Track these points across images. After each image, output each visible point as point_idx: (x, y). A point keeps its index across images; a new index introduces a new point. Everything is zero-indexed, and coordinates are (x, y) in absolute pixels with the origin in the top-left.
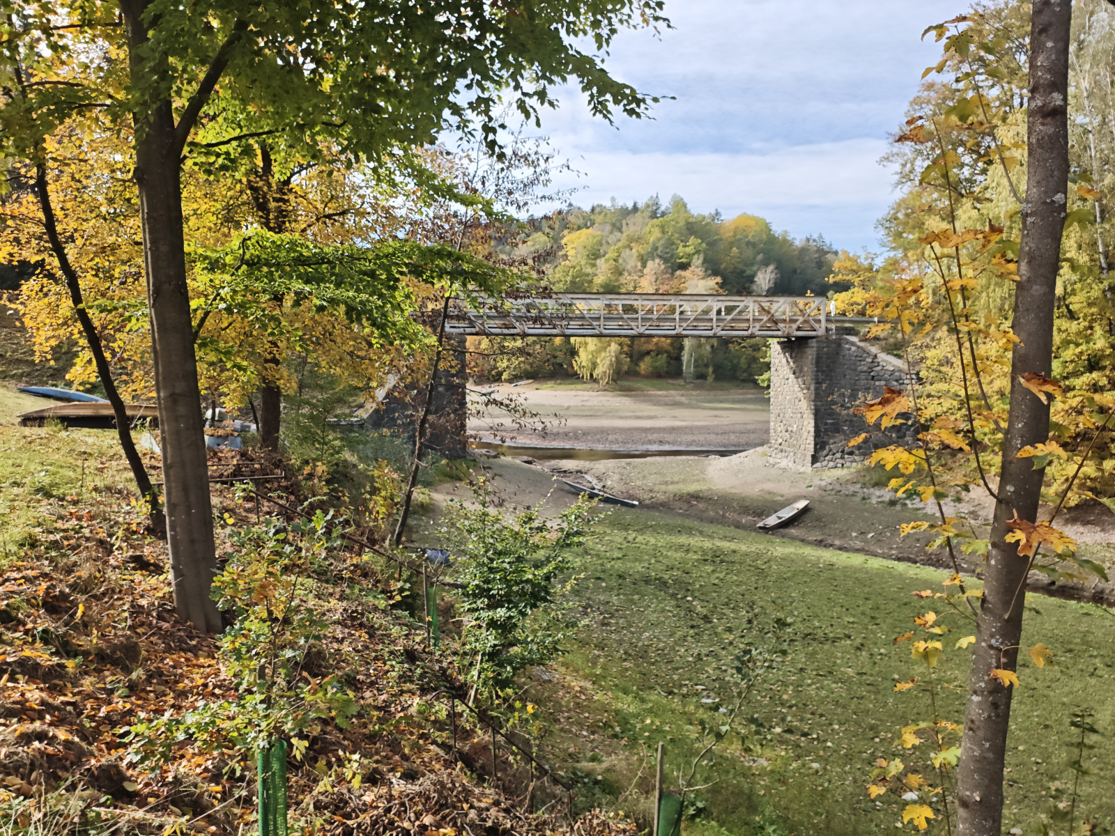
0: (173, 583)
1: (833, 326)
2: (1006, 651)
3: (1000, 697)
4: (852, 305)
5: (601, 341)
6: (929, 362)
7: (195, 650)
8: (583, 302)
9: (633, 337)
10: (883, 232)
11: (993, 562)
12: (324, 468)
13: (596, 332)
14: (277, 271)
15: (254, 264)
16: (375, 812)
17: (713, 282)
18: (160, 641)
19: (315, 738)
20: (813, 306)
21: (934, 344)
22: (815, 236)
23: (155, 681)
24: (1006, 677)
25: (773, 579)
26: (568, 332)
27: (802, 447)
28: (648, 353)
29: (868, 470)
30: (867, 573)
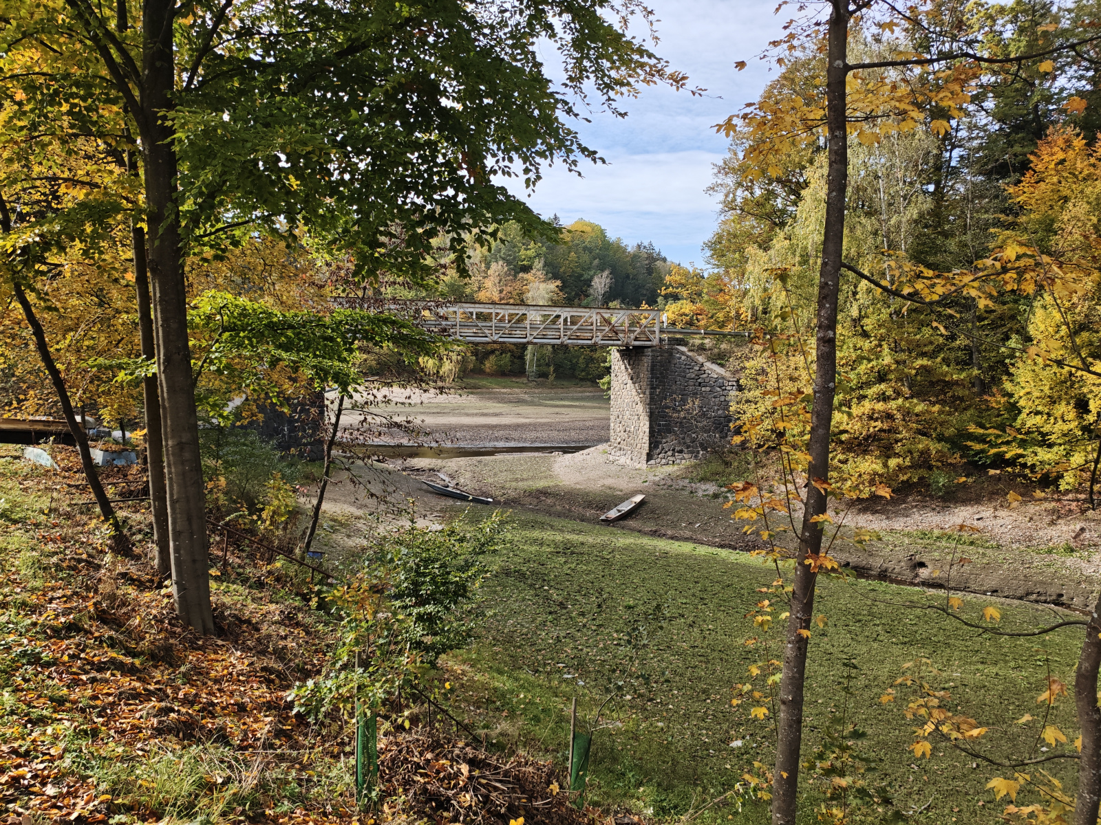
0: (175, 595)
1: (665, 336)
3: (802, 644)
4: (681, 315)
6: (747, 372)
10: (709, 253)
11: (798, 573)
17: (553, 286)
20: (648, 317)
21: (752, 356)
22: (646, 243)
24: (805, 633)
25: (617, 567)
27: (639, 446)
28: (493, 352)
29: (695, 466)
30: (696, 559)
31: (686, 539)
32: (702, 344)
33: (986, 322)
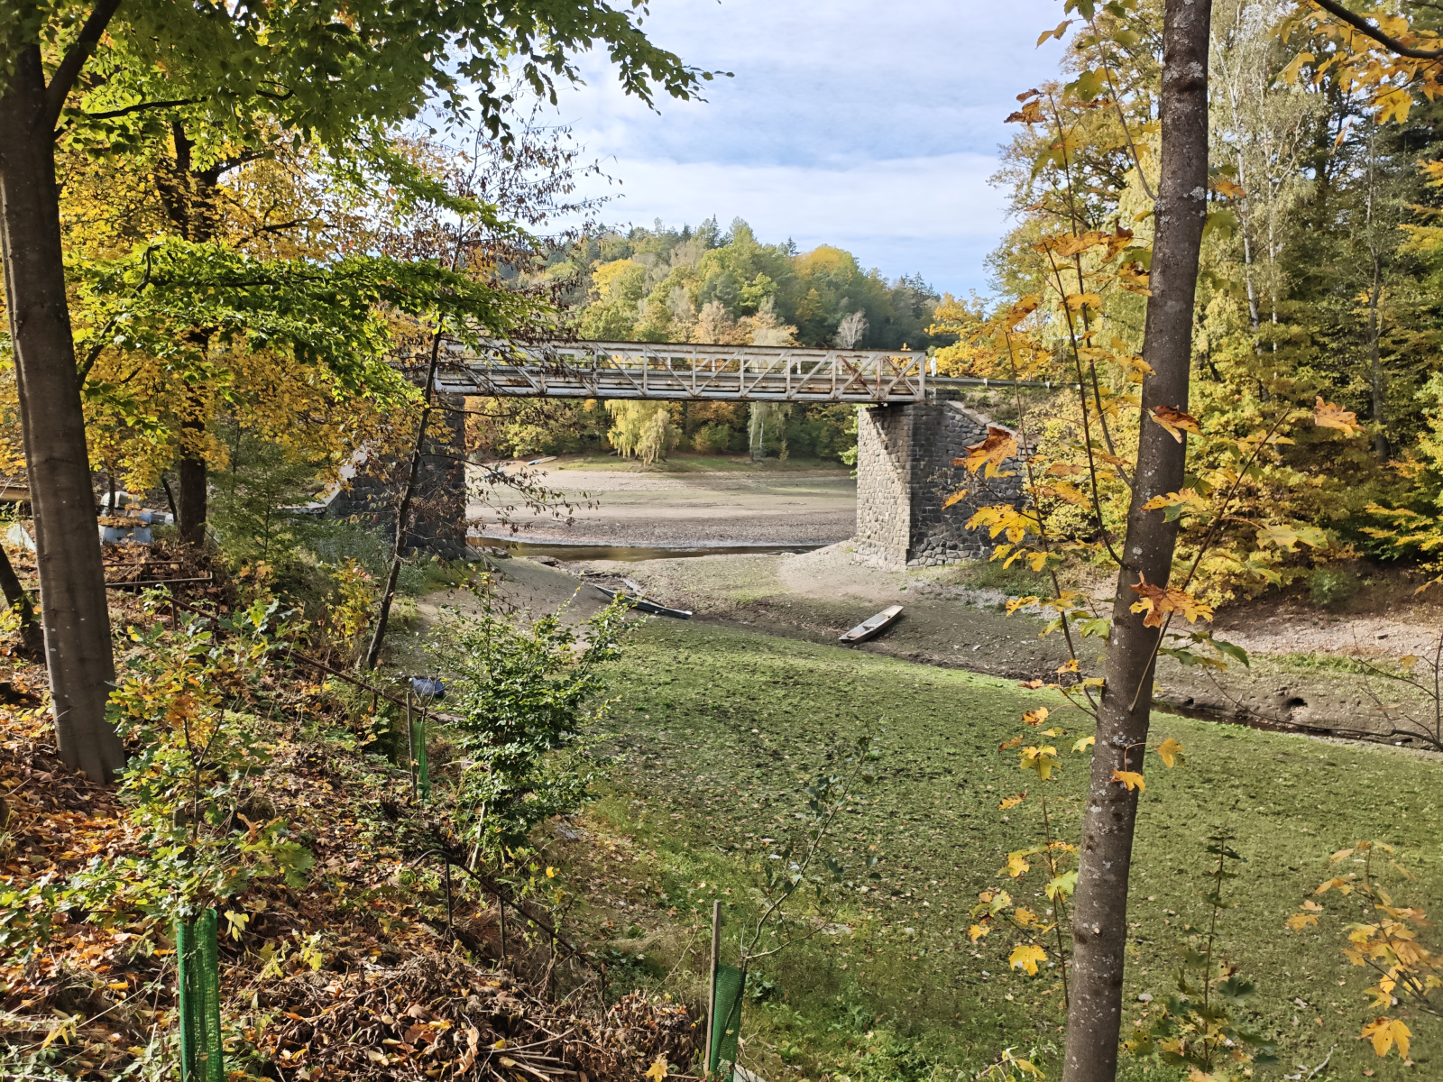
0: (55, 718)
1: (933, 389)
2: (1131, 750)
3: (1123, 805)
4: (957, 363)
5: (644, 406)
6: (1048, 434)
7: (88, 808)
8: (620, 354)
9: (685, 400)
10: (993, 270)
11: (1116, 642)
12: (269, 568)
13: (638, 393)
14: (197, 292)
15: (164, 283)
16: (343, 1005)
17: (786, 333)
18: (37, 797)
19: (259, 915)
20: (910, 363)
21: (1055, 411)
22: (912, 276)
23: (30, 849)
24: (1131, 779)
25: (858, 703)
26: (602, 393)
27: (896, 540)
28: (705, 423)
29: (974, 567)
30: (971, 693)
31: (960, 667)
32: (985, 398)
33: (1393, 358)
